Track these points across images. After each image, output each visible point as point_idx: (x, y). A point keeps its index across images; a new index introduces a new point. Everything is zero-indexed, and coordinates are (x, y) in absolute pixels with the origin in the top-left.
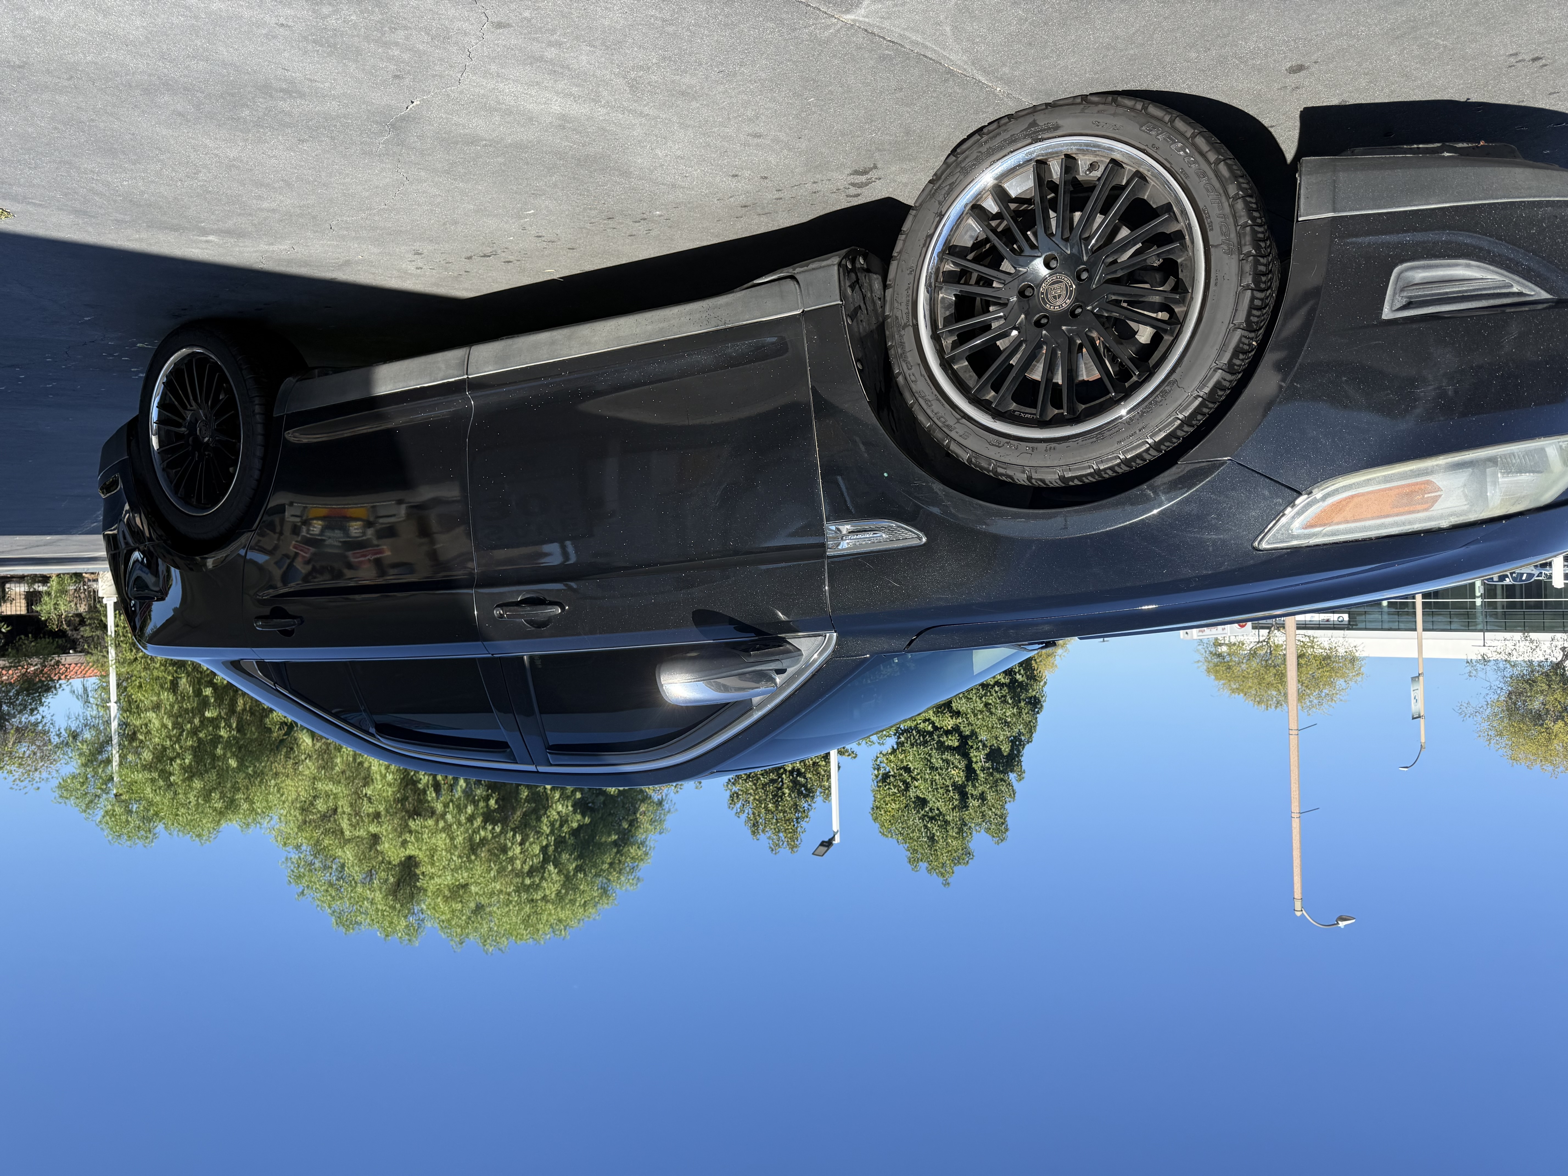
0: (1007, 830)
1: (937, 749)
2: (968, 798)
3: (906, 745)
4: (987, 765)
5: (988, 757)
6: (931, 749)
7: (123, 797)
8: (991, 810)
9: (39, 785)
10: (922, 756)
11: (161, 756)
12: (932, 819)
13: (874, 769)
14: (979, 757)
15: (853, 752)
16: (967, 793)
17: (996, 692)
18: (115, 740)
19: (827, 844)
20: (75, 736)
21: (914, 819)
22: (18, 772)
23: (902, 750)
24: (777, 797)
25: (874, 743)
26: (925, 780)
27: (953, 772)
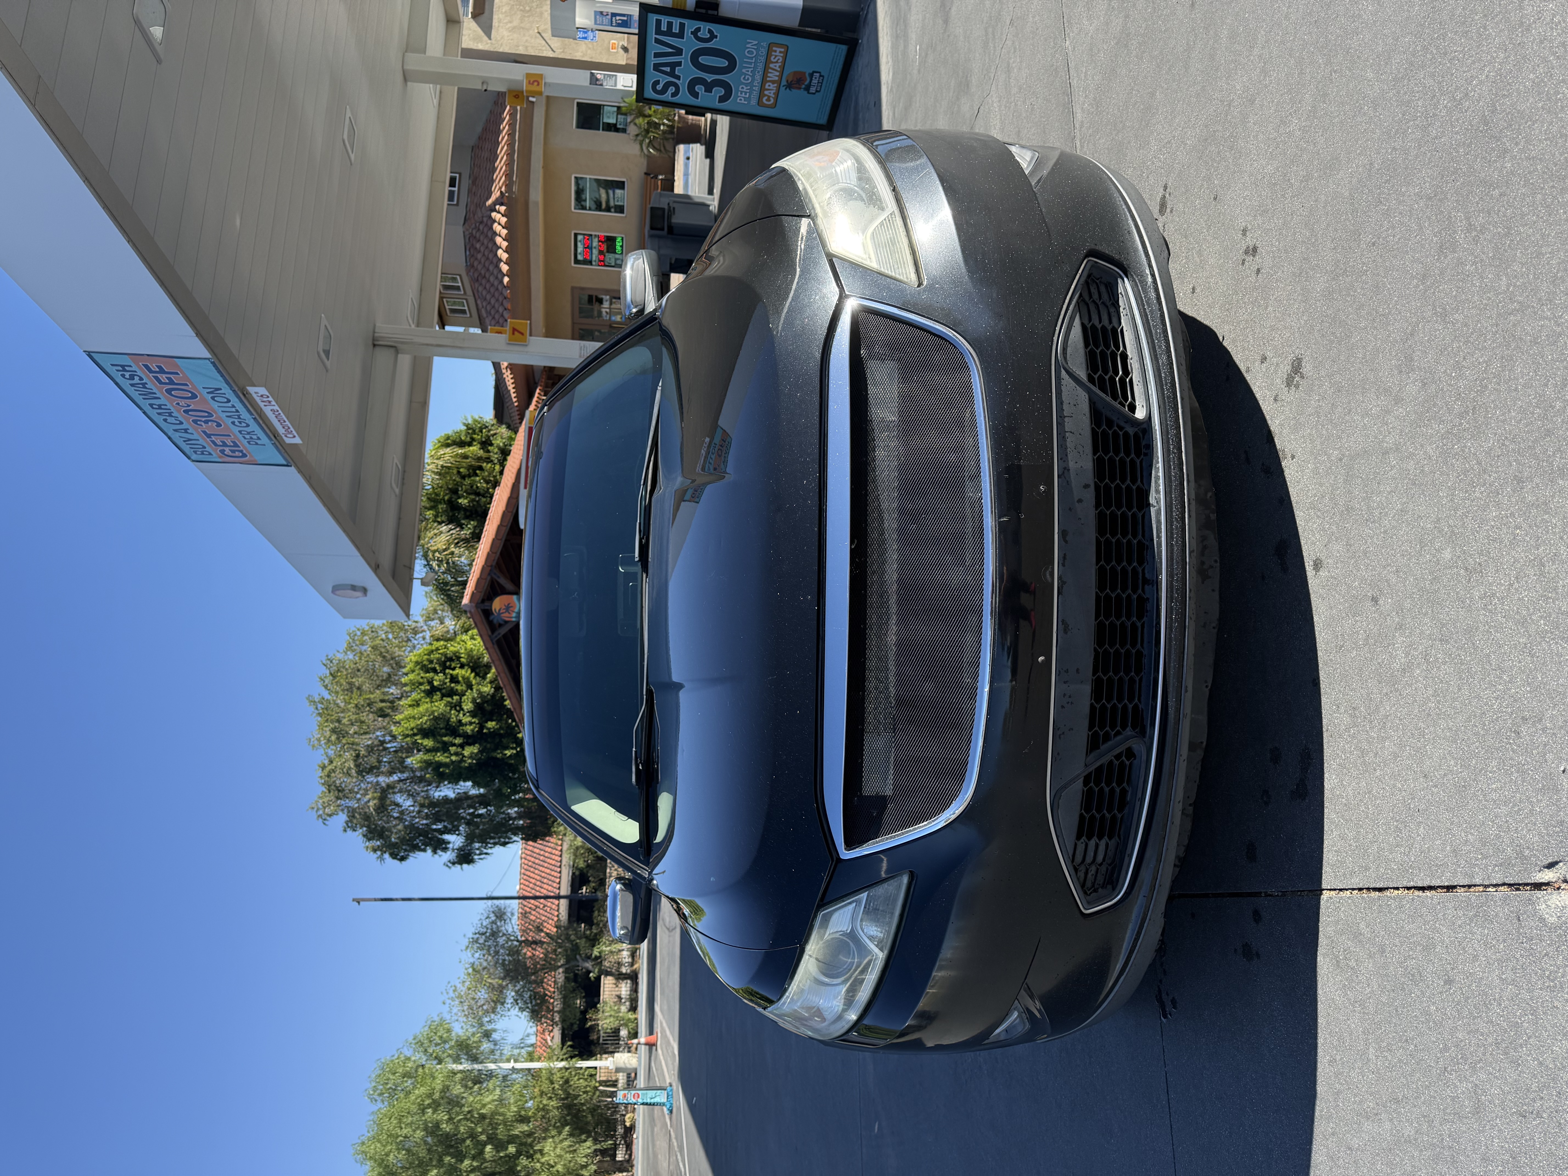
7: (420, 1070)
9: (447, 1005)
11: (454, 1103)
18: (477, 1066)
20: (487, 1035)
22: (462, 989)
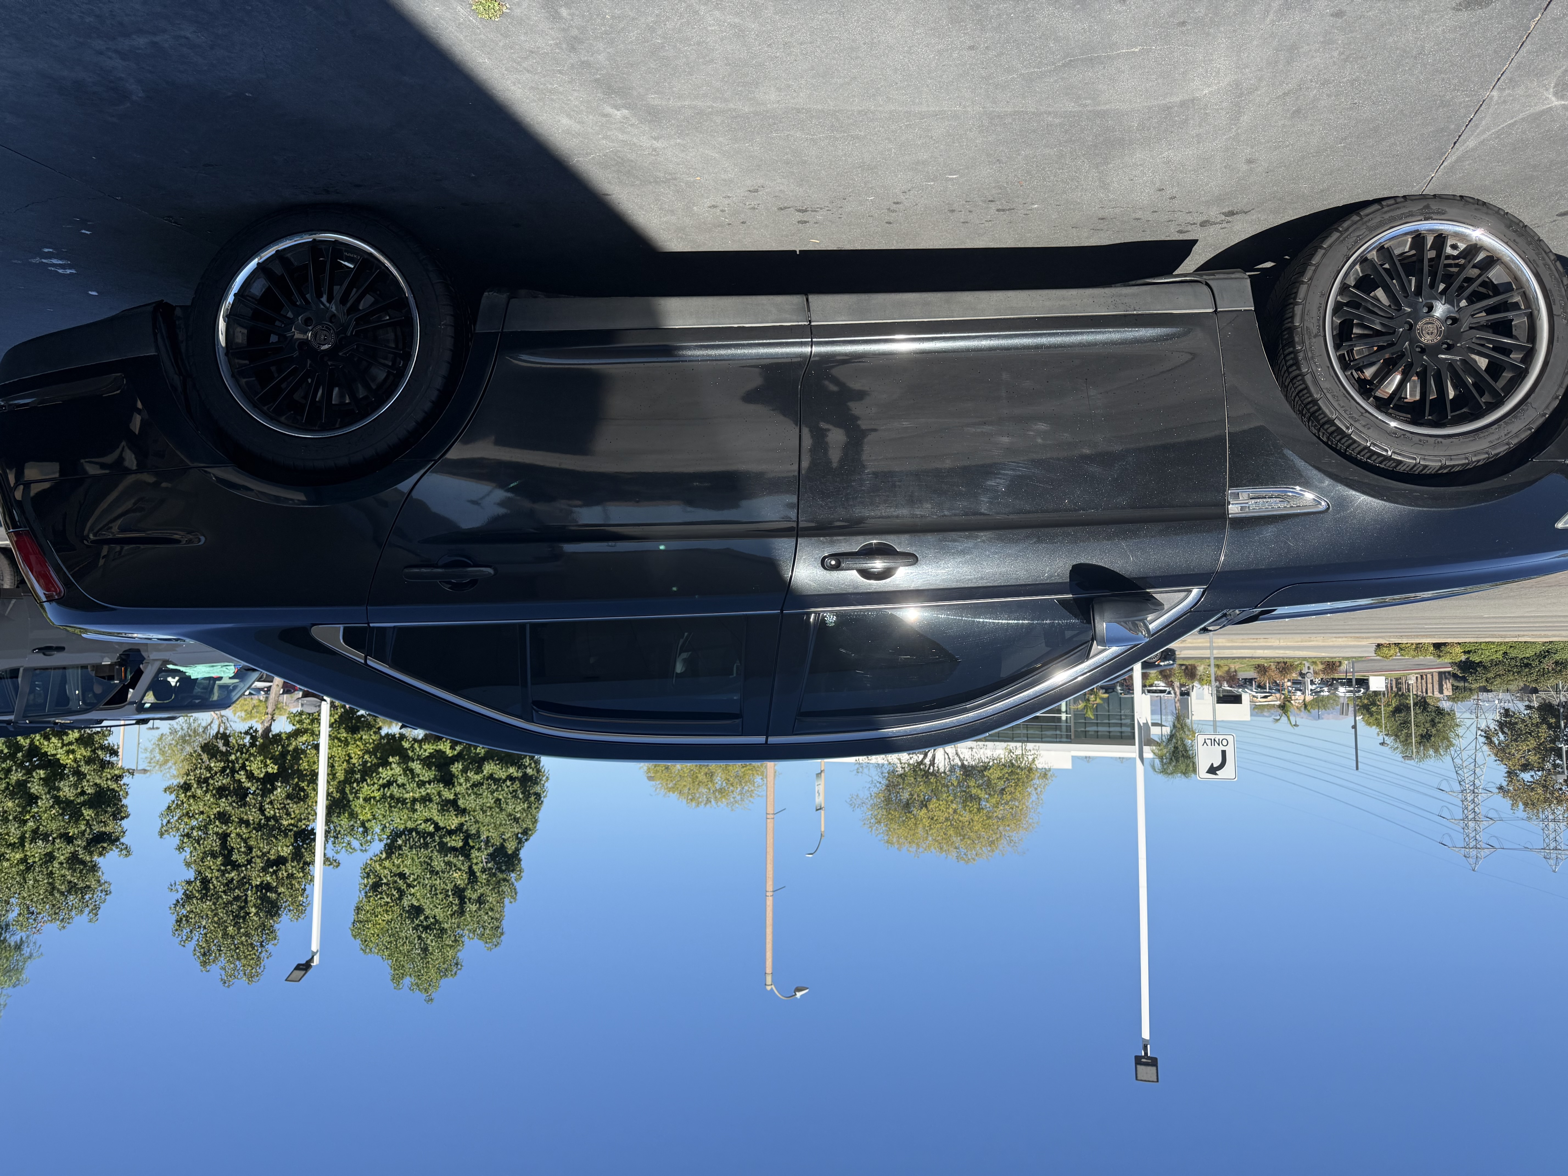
0: (502, 934)
1: (438, 851)
2: (465, 903)
3: (404, 848)
4: (489, 865)
5: (492, 857)
6: (432, 851)
8: (487, 913)
10: (422, 860)
12: (426, 928)
13: (363, 878)
14: (480, 857)
15: (335, 861)
16: (465, 897)
17: (508, 787)
19: (305, 967)
21: (408, 931)
23: (399, 854)
24: (240, 917)
25: (356, 850)
26: (424, 886)
27: (455, 875)
